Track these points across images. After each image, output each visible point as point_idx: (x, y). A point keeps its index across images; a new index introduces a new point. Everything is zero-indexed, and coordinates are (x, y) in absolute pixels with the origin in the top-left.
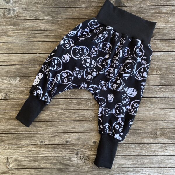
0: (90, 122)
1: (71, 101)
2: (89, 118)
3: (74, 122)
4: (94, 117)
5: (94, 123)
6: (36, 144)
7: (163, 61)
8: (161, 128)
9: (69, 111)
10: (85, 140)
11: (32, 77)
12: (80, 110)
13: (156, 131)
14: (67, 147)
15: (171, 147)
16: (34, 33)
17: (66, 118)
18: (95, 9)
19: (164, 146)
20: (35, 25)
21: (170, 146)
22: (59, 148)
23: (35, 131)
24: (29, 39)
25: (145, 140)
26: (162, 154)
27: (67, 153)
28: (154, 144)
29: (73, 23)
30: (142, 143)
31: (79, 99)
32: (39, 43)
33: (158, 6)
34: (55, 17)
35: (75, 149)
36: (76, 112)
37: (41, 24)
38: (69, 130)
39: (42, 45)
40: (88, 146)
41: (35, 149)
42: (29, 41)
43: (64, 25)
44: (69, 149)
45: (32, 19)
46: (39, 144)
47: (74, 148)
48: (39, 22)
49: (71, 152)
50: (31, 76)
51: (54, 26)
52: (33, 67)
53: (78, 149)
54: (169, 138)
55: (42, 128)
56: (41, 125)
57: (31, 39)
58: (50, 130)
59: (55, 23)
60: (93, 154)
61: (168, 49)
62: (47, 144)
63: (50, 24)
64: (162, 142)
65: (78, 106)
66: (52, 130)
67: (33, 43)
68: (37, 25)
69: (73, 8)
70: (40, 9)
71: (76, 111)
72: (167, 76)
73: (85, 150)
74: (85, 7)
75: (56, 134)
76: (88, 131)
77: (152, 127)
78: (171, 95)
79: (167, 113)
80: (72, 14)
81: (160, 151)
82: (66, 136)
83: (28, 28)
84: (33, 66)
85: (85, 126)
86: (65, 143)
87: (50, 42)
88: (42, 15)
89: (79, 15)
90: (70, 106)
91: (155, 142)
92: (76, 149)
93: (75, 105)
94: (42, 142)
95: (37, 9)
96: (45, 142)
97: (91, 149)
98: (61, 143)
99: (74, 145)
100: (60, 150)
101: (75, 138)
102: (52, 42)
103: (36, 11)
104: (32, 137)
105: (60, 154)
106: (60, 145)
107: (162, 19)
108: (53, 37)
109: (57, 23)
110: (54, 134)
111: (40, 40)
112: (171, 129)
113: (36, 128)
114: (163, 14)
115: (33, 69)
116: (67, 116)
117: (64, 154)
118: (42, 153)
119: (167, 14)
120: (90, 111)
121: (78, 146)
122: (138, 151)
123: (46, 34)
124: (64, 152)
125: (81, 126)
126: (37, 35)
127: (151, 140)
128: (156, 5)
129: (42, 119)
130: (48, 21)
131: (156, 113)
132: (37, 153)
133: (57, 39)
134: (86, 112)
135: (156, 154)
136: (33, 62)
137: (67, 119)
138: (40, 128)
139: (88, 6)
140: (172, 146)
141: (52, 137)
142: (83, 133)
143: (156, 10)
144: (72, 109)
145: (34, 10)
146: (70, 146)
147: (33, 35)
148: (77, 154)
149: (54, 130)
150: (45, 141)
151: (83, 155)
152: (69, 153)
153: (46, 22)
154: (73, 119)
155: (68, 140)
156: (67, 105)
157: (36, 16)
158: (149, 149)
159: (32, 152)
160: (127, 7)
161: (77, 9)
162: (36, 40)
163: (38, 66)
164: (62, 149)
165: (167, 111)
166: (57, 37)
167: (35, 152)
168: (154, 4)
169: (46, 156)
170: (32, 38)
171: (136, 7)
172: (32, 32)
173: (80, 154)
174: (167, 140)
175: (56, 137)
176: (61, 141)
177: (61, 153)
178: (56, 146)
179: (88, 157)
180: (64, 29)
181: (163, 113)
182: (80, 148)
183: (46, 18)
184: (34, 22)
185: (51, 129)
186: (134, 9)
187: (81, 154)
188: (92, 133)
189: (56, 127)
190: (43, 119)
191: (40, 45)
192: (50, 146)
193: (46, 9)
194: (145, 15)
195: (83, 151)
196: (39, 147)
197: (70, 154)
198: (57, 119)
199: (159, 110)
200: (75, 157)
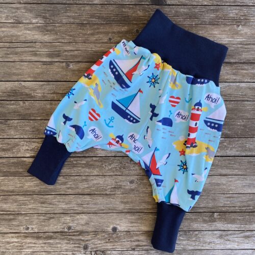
0: (108, 197)
1: (76, 161)
2: (106, 190)
3: (81, 196)
4: (114, 187)
5: (113, 199)
6: (18, 231)
7: (227, 97)
8: (222, 206)
9: (72, 178)
10: (99, 225)
11: (12, 121)
12: (92, 177)
13: (213, 210)
14: (69, 237)
15: (235, 236)
16: (15, 46)
17: (68, 189)
18: (117, 7)
19: (224, 234)
20: (16, 33)
21: (235, 234)
22: (56, 239)
23: (16, 210)
24: (6, 57)
25: (195, 226)
26: (222, 247)
27: (69, 246)
28: (210, 232)
29: (80, 31)
30: (190, 230)
31: (89, 158)
32: (22, 63)
33: (222, 5)
34: (50, 19)
35: (82, 240)
36: (84, 180)
37: (25, 32)
38: (73, 208)
39: (27, 67)
40: (104, 235)
41: (16, 240)
42: (6, 60)
43: (66, 34)
44: (73, 239)
45: (10, 22)
46: (23, 232)
47: (81, 237)
48: (23, 28)
49: (75, 244)
50: (9, 120)
51: (48, 35)
52: (13, 104)
53: (87, 240)
54: (233, 221)
55: (28, 205)
56: (26, 200)
57: (9, 57)
58: (41, 209)
59: (51, 31)
60: (111, 247)
61: (234, 78)
62: (36, 231)
63: (41, 32)
64: (222, 229)
65: (87, 170)
66: (45, 209)
67: (12, 64)
68: (19, 34)
69: (81, 6)
70: (23, 5)
71: (84, 178)
72: (233, 122)
73: (99, 242)
74: (101, 4)
75: (50, 216)
76: (105, 211)
77: (207, 205)
78: (239, 153)
79: (231, 181)
80: (79, 15)
81: (219, 242)
82: (68, 219)
83: (4, 37)
84: (12, 102)
85: (99, 203)
86: (66, 230)
87: (41, 63)
88: (28, 17)
89: (90, 18)
90: (75, 169)
91: (210, 229)
92: (84, 240)
93: (83, 167)
94: (28, 229)
95: (19, 6)
96: (32, 228)
97: (109, 240)
98: (59, 230)
99: (81, 233)
100: (58, 241)
101: (83, 222)
102: (44, 63)
103: (17, 8)
104: (10, 220)
105: (57, 247)
106: (58, 234)
107: (227, 28)
108: (47, 54)
109: (54, 30)
110: (48, 215)
111: (24, 58)
112: (237, 208)
113: (18, 205)
114: (228, 19)
115: (13, 107)
116: (68, 186)
117: (65, 248)
118: (28, 247)
119: (235, 20)
120: (107, 178)
121: (88, 235)
122: (184, 242)
123: (34, 49)
124: (64, 245)
125: (93, 203)
126: (19, 50)
127: (205, 225)
128: (219, 4)
129: (28, 191)
130: (39, 27)
131: (213, 181)
132: (20, 246)
133: (53, 57)
134: (100, 179)
135: (211, 247)
136: (14, 96)
137: (70, 191)
138: (25, 205)
139: (106, 3)
140: (238, 234)
141: (44, 220)
142: (95, 215)
143: (218, 13)
144: (78, 174)
145: (14, 7)
146: (74, 235)
147: (13, 50)
148: (86, 248)
149: (48, 209)
150: (34, 227)
151: (95, 250)
152: (73, 245)
153: (34, 28)
154: (80, 191)
155: (71, 225)
156: (70, 168)
157: (18, 18)
158: (201, 239)
159: (11, 245)
160: (171, 6)
161: (87, 8)
162: (17, 59)
163: (21, 102)
164: (61, 239)
165: (231, 179)
166: (53, 54)
167: (16, 244)
168: (215, 3)
169: (34, 251)
170: (11, 56)
171: (185, 7)
172: (11, 44)
173: (90, 248)
174: (229, 225)
175: (52, 220)
176: (58, 228)
177: (59, 246)
178: (52, 234)
179: (103, 252)
180: (66, 41)
181: (224, 182)
182: (90, 238)
183: (34, 20)
184: (13, 27)
185: (43, 207)
186: (182, 10)
187: (92, 248)
188: (111, 214)
189: (50, 204)
190: (30, 191)
191: (25, 68)
192: (41, 235)
193: (34, 6)
194: (199, 21)
195: (96, 243)
196: (22, 237)
197: (74, 248)
198: (52, 191)
199: (219, 177)
200: (82, 252)
